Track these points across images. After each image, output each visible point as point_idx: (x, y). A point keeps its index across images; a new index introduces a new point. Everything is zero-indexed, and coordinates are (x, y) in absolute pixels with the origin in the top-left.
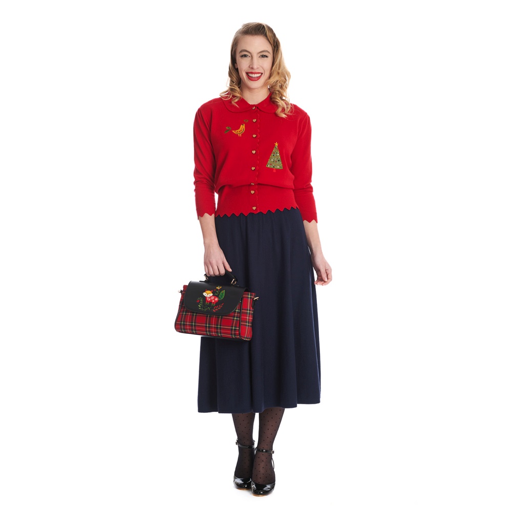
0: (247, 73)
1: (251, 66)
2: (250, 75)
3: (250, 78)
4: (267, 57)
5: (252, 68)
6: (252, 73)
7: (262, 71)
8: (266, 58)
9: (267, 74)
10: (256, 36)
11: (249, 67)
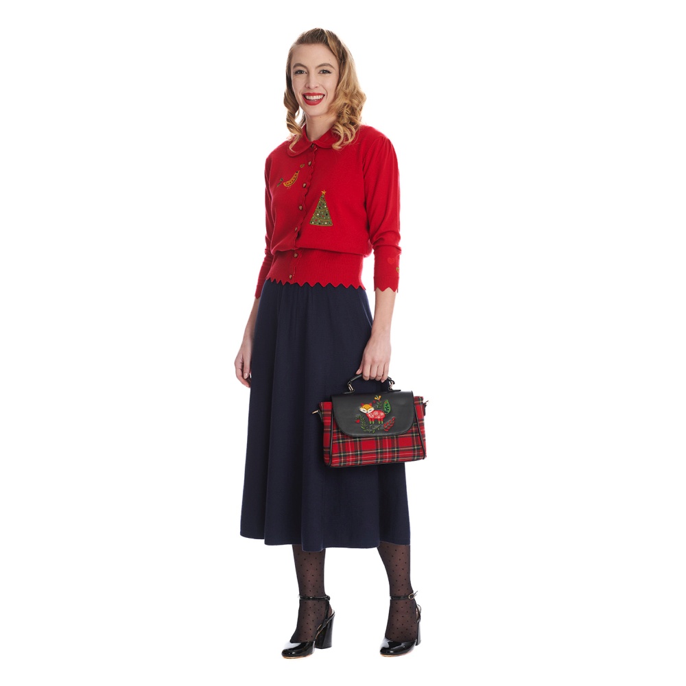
0: (304, 96)
1: (307, 86)
2: (307, 97)
3: (308, 102)
4: (329, 72)
5: (309, 88)
6: (310, 94)
7: (324, 92)
8: (327, 75)
9: (331, 96)
10: (313, 45)
11: (305, 86)
